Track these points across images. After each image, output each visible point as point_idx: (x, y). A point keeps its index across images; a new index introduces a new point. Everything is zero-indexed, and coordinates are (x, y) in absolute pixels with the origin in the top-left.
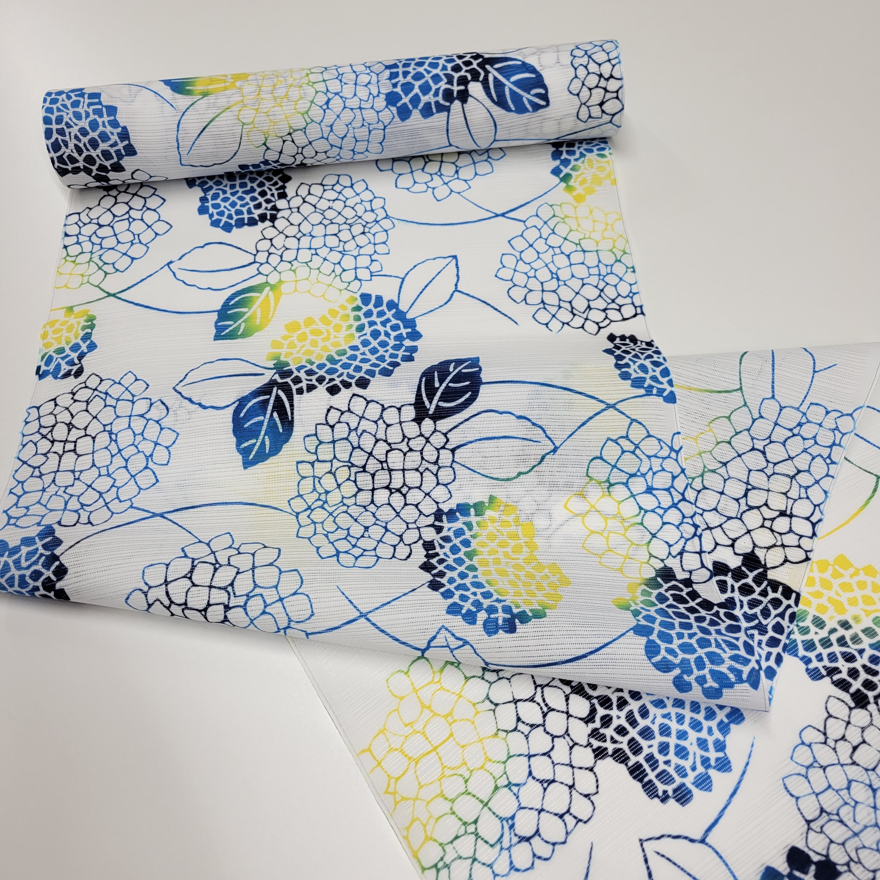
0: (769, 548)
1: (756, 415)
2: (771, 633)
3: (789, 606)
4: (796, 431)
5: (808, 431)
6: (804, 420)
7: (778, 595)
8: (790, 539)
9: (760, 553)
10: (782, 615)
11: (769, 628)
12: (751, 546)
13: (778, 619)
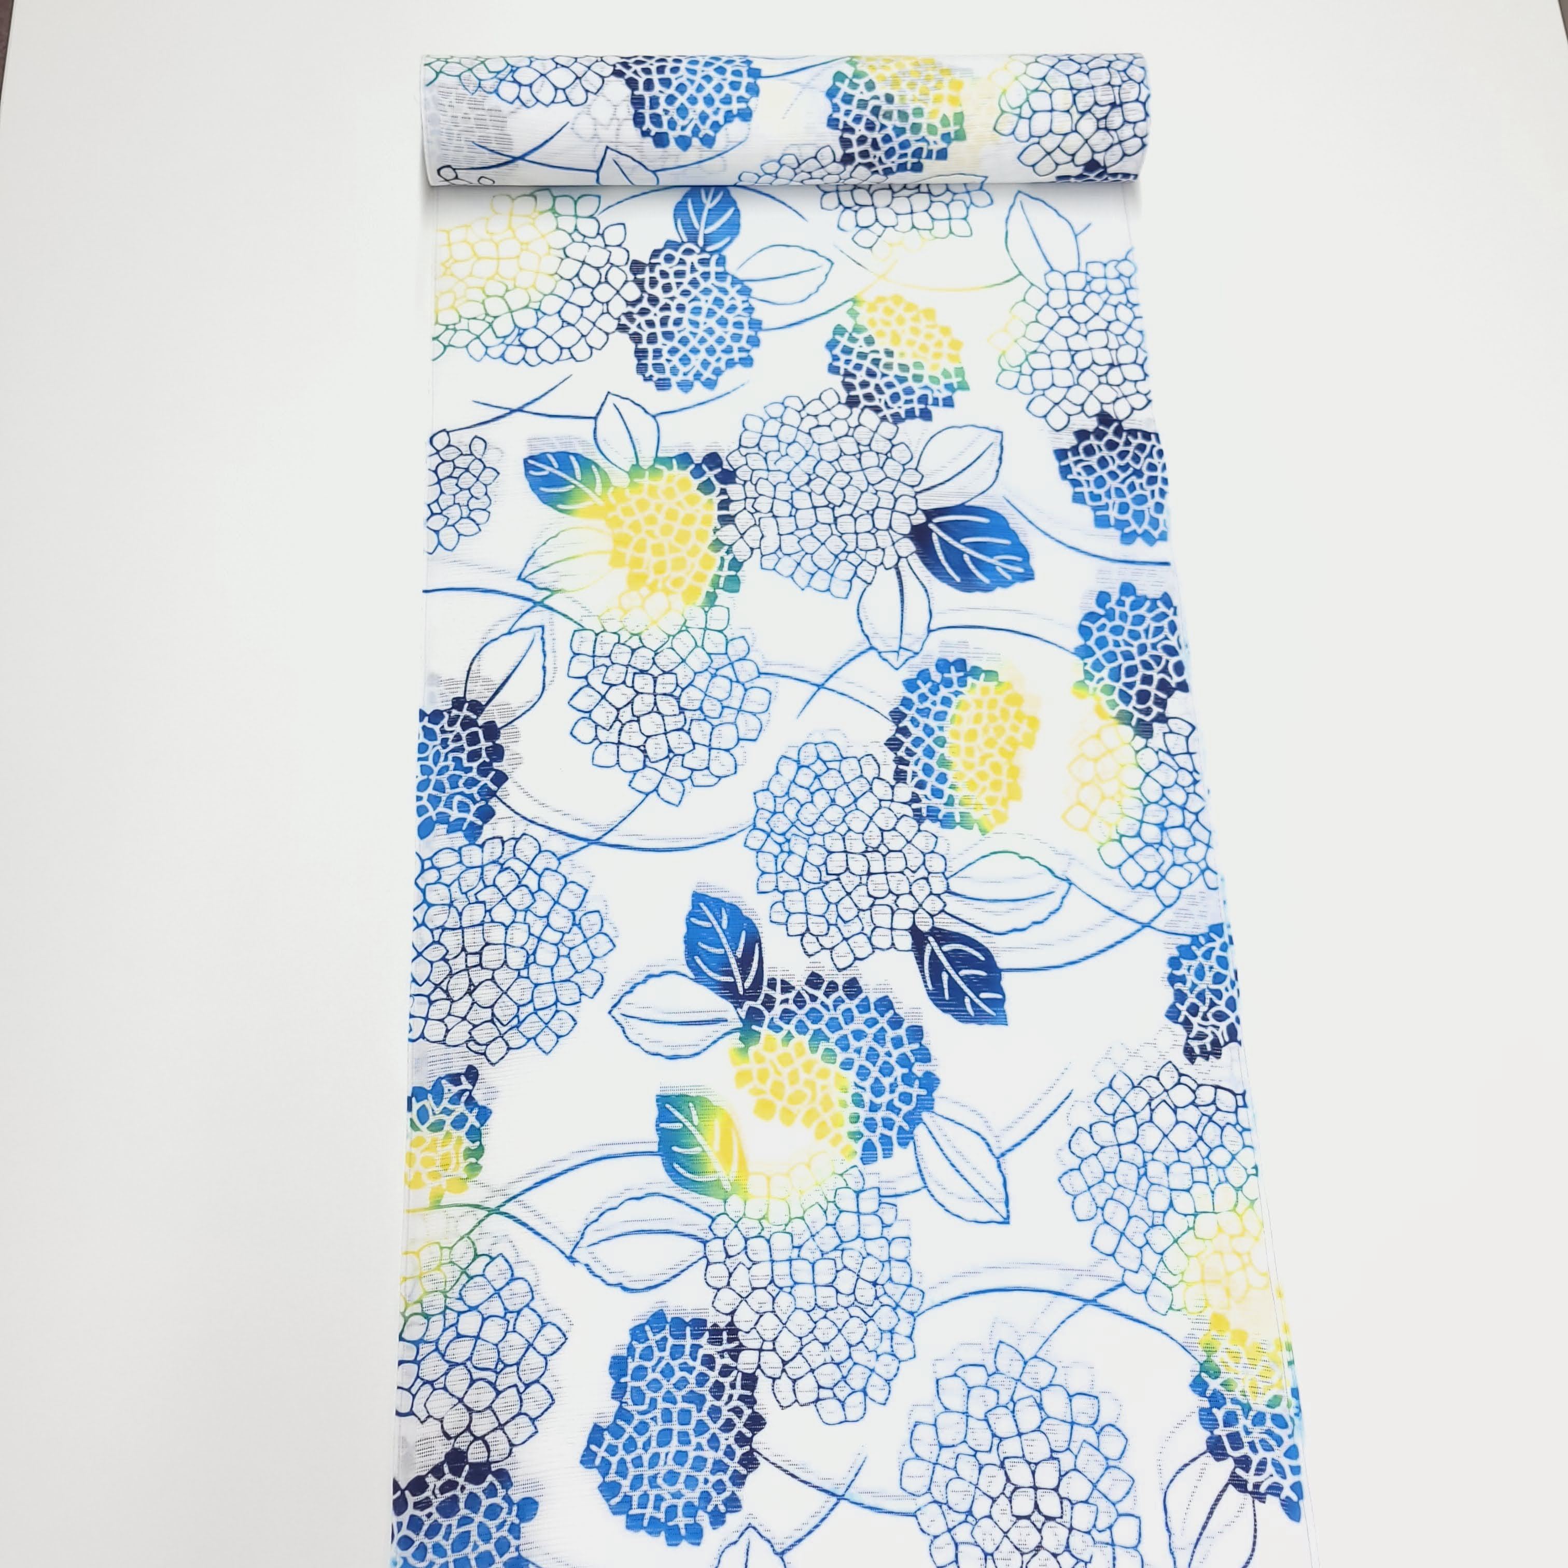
0: (1114, 402)
1: (1047, 290)
2: (1147, 474)
3: (1153, 446)
4: (1088, 289)
5: (1098, 285)
6: (1089, 279)
7: (1140, 440)
8: (1128, 388)
9: (1108, 409)
10: (1150, 455)
11: (1144, 469)
12: (1098, 405)
13: (1149, 460)
